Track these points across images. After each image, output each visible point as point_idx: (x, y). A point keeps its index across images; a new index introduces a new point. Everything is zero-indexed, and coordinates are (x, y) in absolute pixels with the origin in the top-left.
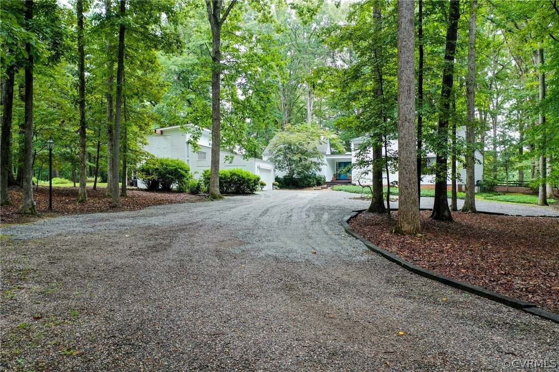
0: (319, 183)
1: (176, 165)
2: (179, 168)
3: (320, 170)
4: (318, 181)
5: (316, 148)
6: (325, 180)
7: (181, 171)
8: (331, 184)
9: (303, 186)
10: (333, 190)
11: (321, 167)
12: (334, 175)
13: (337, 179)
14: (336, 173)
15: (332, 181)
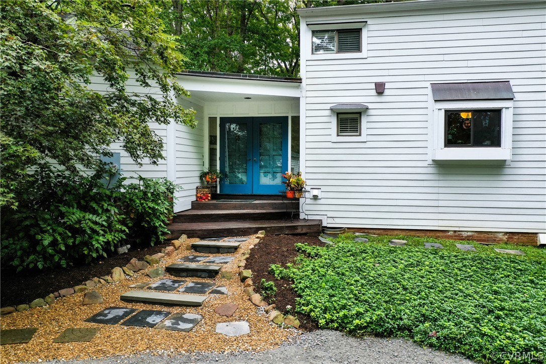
12: (203, 176)
13: (215, 196)
14: (206, 168)
15: (195, 205)
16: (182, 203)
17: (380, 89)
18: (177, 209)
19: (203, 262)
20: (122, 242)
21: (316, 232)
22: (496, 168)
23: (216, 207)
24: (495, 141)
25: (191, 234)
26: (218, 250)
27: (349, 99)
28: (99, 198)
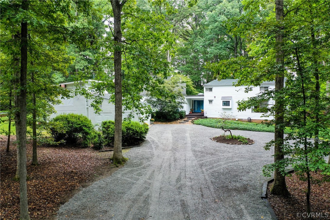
0: (182, 116)
1: (80, 123)
2: (83, 126)
3: (182, 107)
4: (181, 115)
5: (181, 93)
6: (185, 114)
7: (85, 128)
8: (189, 116)
9: (171, 120)
10: (194, 124)
11: (183, 105)
12: (191, 109)
13: (193, 112)
14: (192, 108)
15: (189, 114)
16: (187, 113)
17: (215, 97)
18: (186, 114)
19: (188, 120)
20: (179, 118)
21: (206, 118)
22: (230, 109)
23: (192, 114)
24: (229, 105)
25: (187, 117)
26: (190, 119)
27: (211, 99)
28: (177, 113)
